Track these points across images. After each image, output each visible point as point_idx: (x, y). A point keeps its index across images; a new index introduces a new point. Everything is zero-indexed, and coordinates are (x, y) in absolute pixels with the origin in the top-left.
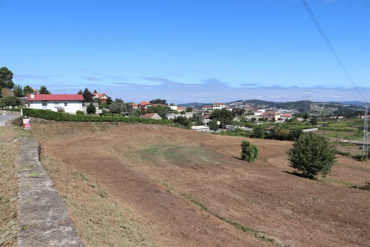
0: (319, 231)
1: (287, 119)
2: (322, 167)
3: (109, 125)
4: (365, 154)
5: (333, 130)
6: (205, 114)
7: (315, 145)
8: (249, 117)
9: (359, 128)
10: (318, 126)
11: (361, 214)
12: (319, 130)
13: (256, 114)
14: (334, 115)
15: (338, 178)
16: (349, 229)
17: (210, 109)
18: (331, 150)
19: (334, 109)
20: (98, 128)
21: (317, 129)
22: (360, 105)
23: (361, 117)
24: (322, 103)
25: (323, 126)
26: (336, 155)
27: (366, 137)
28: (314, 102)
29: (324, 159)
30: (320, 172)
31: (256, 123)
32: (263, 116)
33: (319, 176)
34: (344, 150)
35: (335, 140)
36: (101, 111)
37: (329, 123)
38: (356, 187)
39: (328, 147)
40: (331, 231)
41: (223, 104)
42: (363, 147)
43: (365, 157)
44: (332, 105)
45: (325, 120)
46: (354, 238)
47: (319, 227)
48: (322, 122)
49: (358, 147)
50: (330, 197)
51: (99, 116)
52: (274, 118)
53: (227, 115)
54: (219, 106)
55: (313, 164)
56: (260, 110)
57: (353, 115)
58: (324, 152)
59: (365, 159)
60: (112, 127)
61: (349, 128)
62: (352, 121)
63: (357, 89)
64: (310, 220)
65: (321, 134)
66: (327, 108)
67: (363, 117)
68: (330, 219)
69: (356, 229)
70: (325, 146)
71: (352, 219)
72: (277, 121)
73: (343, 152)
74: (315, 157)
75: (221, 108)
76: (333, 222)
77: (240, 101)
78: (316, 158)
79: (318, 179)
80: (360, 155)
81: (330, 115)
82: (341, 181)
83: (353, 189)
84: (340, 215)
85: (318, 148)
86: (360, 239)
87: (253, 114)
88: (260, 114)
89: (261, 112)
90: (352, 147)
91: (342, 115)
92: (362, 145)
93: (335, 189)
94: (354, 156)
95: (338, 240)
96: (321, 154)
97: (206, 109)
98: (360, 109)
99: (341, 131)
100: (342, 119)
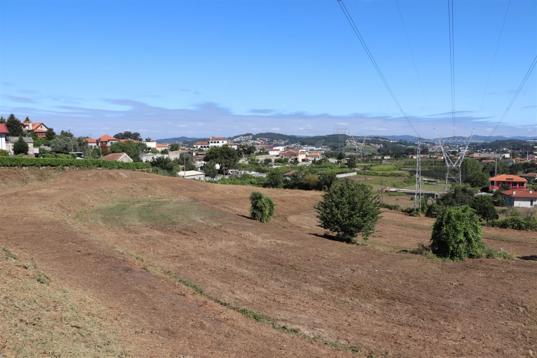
0: (360, 313)
1: (315, 160)
2: (363, 225)
3: (51, 171)
4: (417, 206)
5: (377, 175)
6: (197, 154)
7: (353, 195)
8: (262, 158)
9: (410, 171)
10: (356, 169)
11: (413, 286)
12: (359, 175)
13: (271, 153)
14: (378, 153)
15: (383, 241)
16: (398, 307)
17: (205, 147)
18: (374, 202)
19: (378, 147)
20: (33, 177)
21: (355, 174)
22: (411, 141)
23: (412, 157)
24: (363, 137)
25: (364, 170)
26: (381, 209)
27: (419, 183)
28: (351, 137)
29: (365, 215)
30: (361, 233)
31: (271, 165)
32: (281, 155)
33: (359, 238)
34: (391, 202)
35: (379, 188)
36: (37, 151)
37: (371, 166)
38: (406, 251)
39: (371, 199)
40: (375, 312)
41: (223, 139)
42: (415, 196)
43: (417, 210)
44: (375, 140)
45: (366, 161)
46: (404, 318)
47: (359, 307)
48: (363, 164)
49: (409, 197)
50: (374, 267)
51: (34, 157)
52: (296, 159)
53: (230, 156)
54: (218, 142)
55: (351, 222)
56: (277, 148)
57: (402, 154)
58: (364, 206)
59: (417, 213)
60: (56, 174)
61: (398, 172)
62: (401, 162)
63: (408, 120)
64: (348, 300)
65: (361, 180)
66: (368, 144)
67: (415, 157)
68: (374, 296)
69: (407, 307)
70: (367, 197)
71: (401, 293)
72: (301, 164)
73: (390, 204)
74: (353, 212)
75: (220, 144)
76: (377, 300)
77: (248, 135)
78: (355, 214)
79: (358, 242)
80: (412, 208)
81: (374, 154)
82: (387, 244)
83: (403, 255)
84: (386, 290)
85: (356, 199)
86: (411, 319)
87: (267, 153)
88: (276, 153)
89: (278, 150)
90: (401, 197)
91: (389, 155)
92: (414, 194)
93: (380, 255)
94: (404, 209)
95: (384, 323)
96: (361, 208)
97: (199, 146)
98: (411, 146)
99: (388, 176)
100: (389, 159)
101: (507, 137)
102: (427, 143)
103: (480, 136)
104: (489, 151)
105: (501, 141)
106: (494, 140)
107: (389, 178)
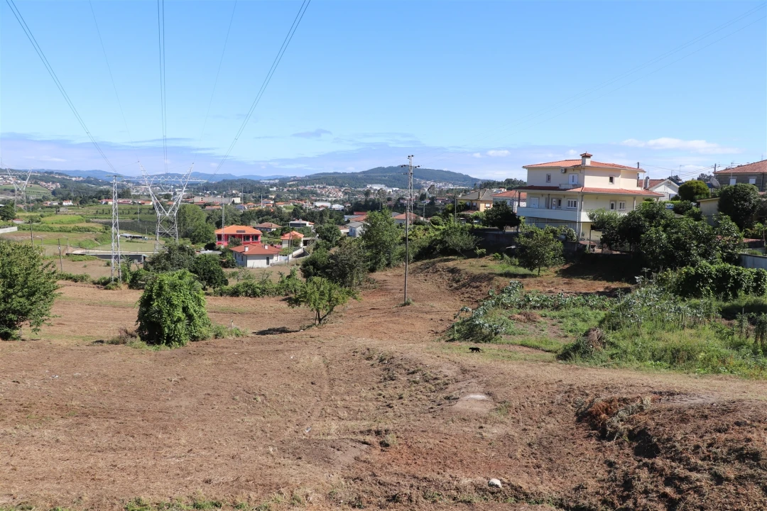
0: (33, 447)
2: (30, 309)
4: (116, 275)
5: (52, 230)
7: (10, 263)
9: (106, 223)
10: (16, 222)
11: (114, 391)
12: (22, 232)
14: (52, 197)
15: (66, 330)
16: (94, 426)
18: (46, 272)
19: (53, 187)
21: (15, 229)
22: (105, 178)
23: (106, 203)
24: (26, 171)
25: (29, 222)
26: (60, 282)
27: (116, 241)
28: (6, 170)
29: (33, 294)
30: (27, 322)
33: (25, 330)
34: (76, 270)
35: (56, 249)
37: (42, 216)
38: (102, 342)
39: (40, 268)
40: (57, 441)
42: (113, 260)
43: (116, 280)
44: (47, 176)
45: (33, 209)
46: (104, 441)
47: (30, 438)
48: (27, 214)
49: (104, 262)
50: (52, 371)
55: (8, 306)
57: (91, 197)
58: (31, 279)
59: (116, 285)
61: (85, 225)
62: (90, 210)
63: (97, 146)
64: (9, 430)
65: (25, 239)
66: (36, 183)
67: (110, 203)
68: (54, 416)
69: (108, 423)
70: (34, 265)
71: (98, 405)
73: (74, 274)
74: (11, 291)
76: (61, 422)
78: (15, 293)
79: (23, 337)
80: (108, 278)
81: (45, 198)
82: (72, 334)
83: (98, 347)
84: (74, 403)
85: (16, 270)
86: (115, 440)
90: (91, 262)
91: (70, 199)
92: (110, 257)
93: (61, 352)
94: (97, 280)
95: (74, 454)
96: (25, 282)
98: (105, 187)
99: (70, 232)
100: (71, 206)
101: (237, 176)
102: (128, 182)
103: (203, 174)
104: (214, 193)
105: (229, 181)
106: (220, 180)
107: (70, 234)
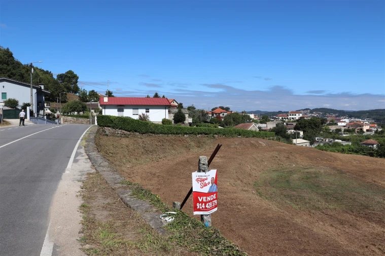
1: (377, 130)
3: (205, 139)
6: (287, 124)
8: (333, 128)
13: (340, 124)
17: (285, 118)
31: (341, 134)
32: (348, 126)
41: (298, 112)
51: (188, 126)
52: (361, 129)
54: (295, 115)
56: (344, 120)
60: (209, 141)
72: (366, 133)
75: (297, 117)
77: (307, 109)
87: (336, 124)
88: (344, 124)
89: (345, 122)
97: (281, 118)
